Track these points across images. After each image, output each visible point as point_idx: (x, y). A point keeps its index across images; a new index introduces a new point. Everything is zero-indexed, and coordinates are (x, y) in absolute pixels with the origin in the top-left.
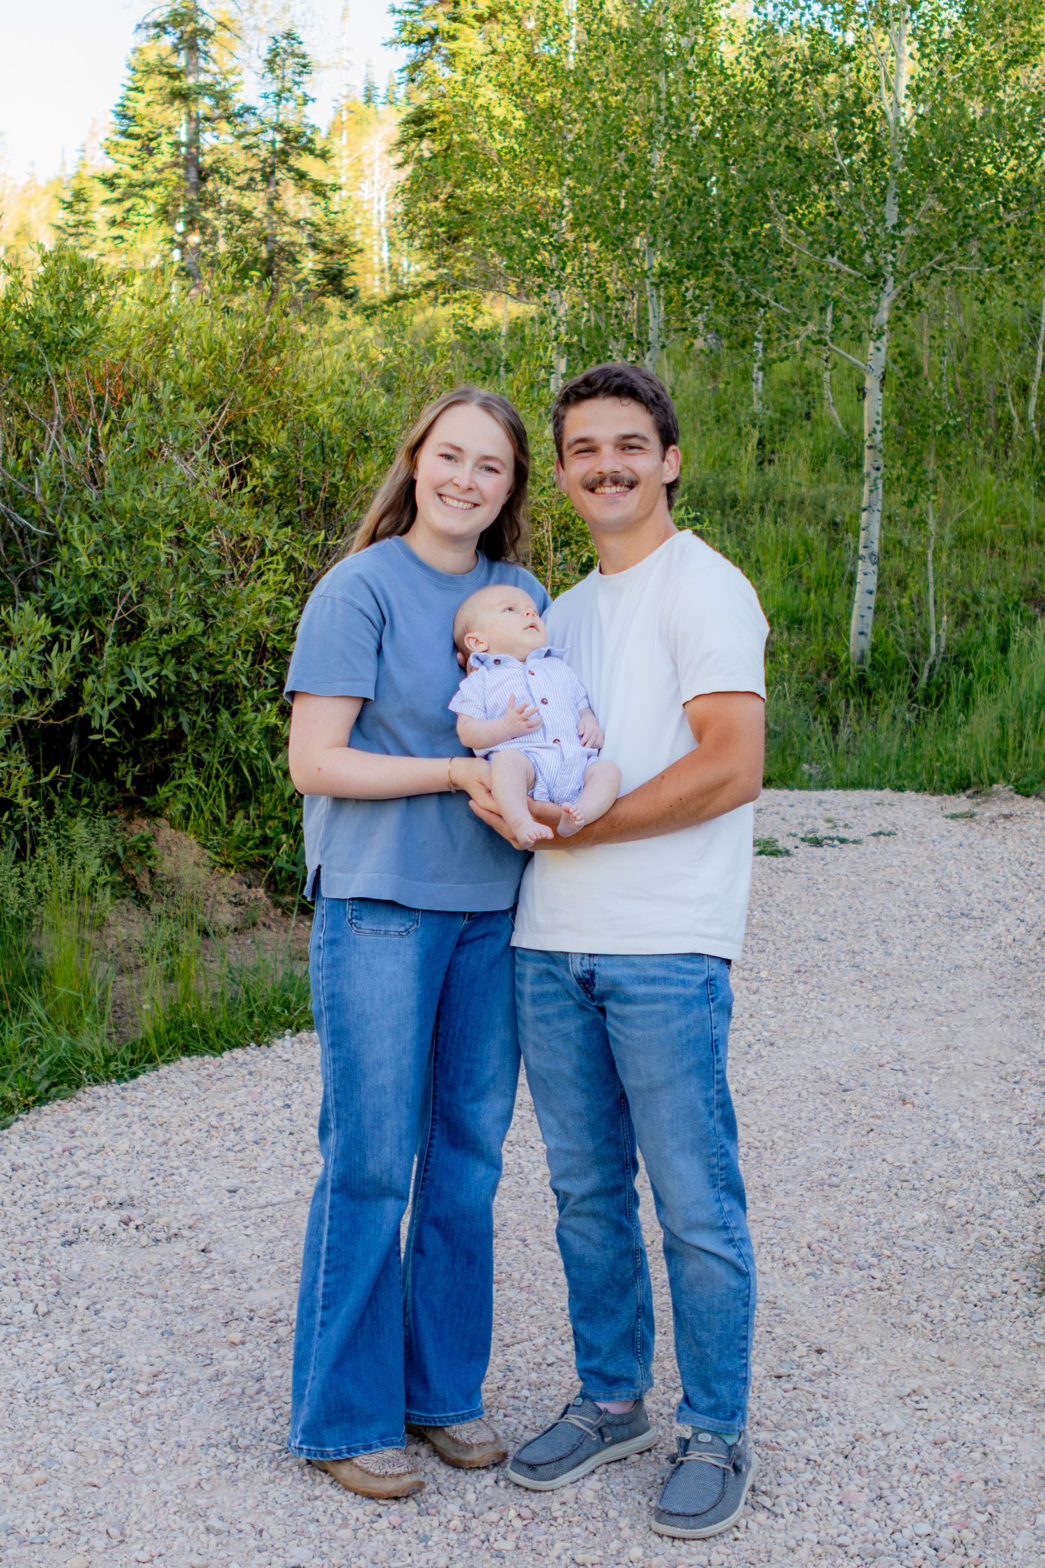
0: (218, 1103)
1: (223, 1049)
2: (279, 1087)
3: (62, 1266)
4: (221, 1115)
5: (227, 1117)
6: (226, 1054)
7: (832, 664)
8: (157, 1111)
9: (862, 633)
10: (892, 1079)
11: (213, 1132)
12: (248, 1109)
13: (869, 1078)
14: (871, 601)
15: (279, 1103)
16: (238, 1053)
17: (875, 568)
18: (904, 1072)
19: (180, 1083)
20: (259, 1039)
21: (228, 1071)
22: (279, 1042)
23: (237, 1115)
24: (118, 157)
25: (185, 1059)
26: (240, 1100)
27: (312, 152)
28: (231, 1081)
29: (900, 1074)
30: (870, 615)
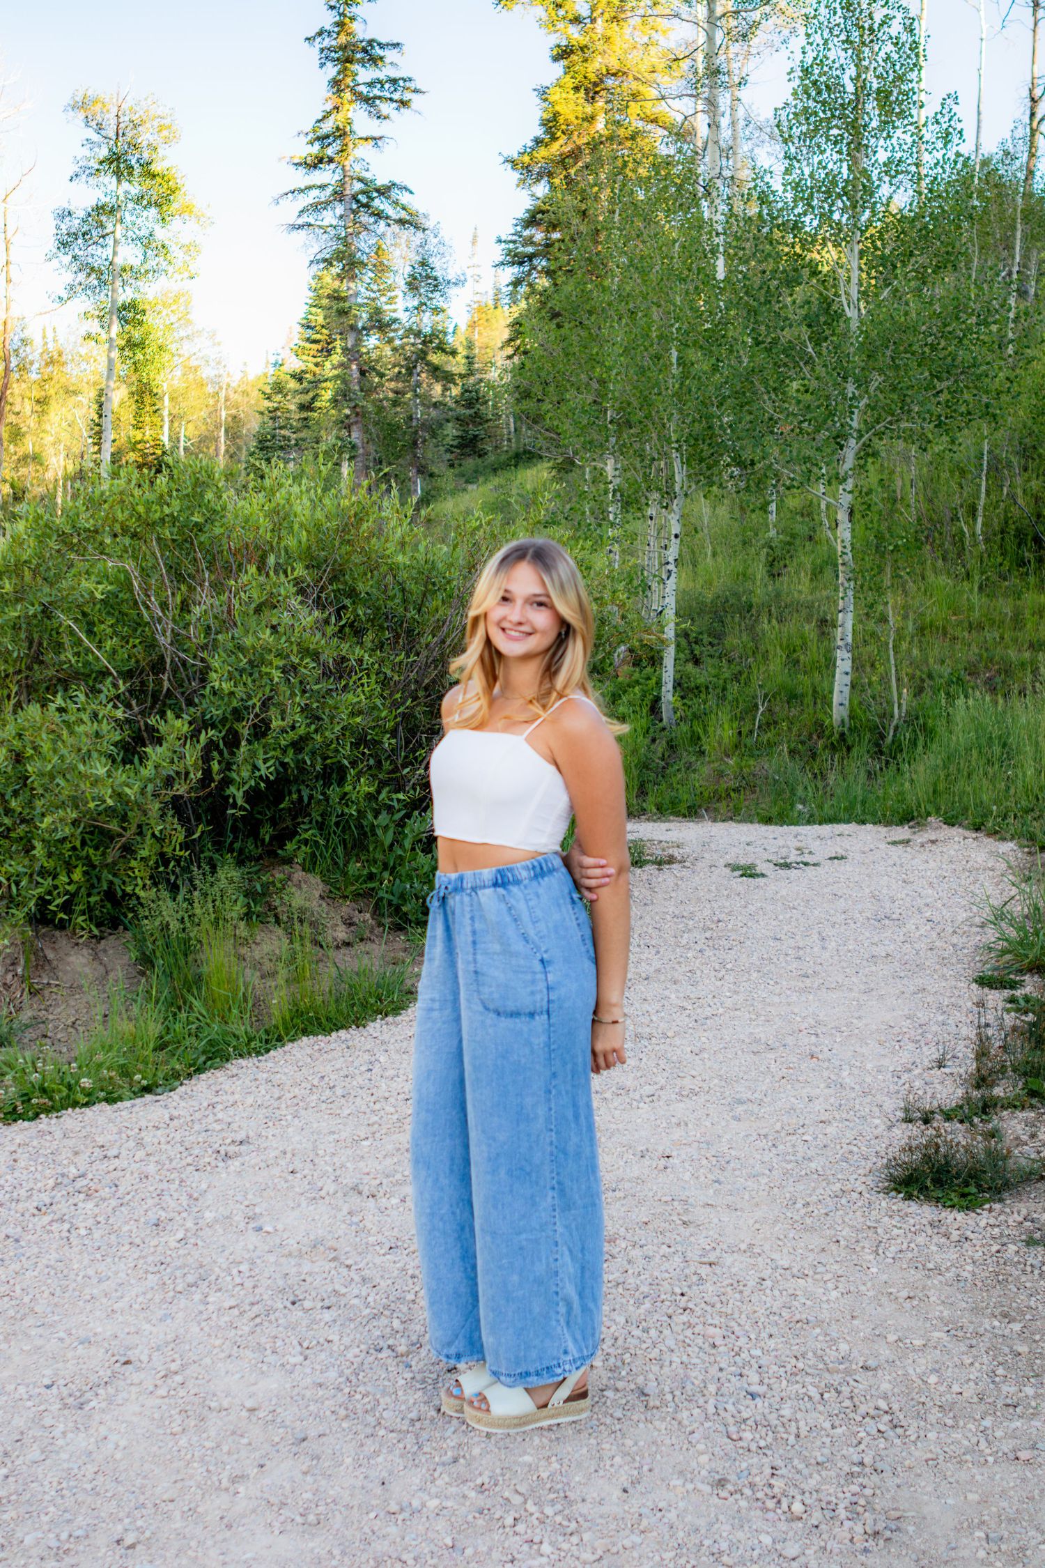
0: (321, 1069)
1: (332, 1030)
2: (366, 1057)
3: (194, 1185)
4: (323, 1077)
5: (326, 1079)
6: (334, 1034)
7: (820, 728)
8: (279, 1076)
9: (841, 704)
10: (806, 1041)
11: (314, 1090)
12: (342, 1073)
13: (790, 1041)
14: (848, 680)
15: (364, 1068)
16: (342, 1033)
17: (850, 655)
18: (817, 1035)
19: (299, 1055)
20: (359, 1022)
21: (333, 1046)
22: (371, 1024)
23: (333, 1077)
24: (304, 358)
25: (305, 1039)
26: (338, 1066)
27: (443, 350)
28: (334, 1053)
29: (813, 1037)
30: (847, 690)
